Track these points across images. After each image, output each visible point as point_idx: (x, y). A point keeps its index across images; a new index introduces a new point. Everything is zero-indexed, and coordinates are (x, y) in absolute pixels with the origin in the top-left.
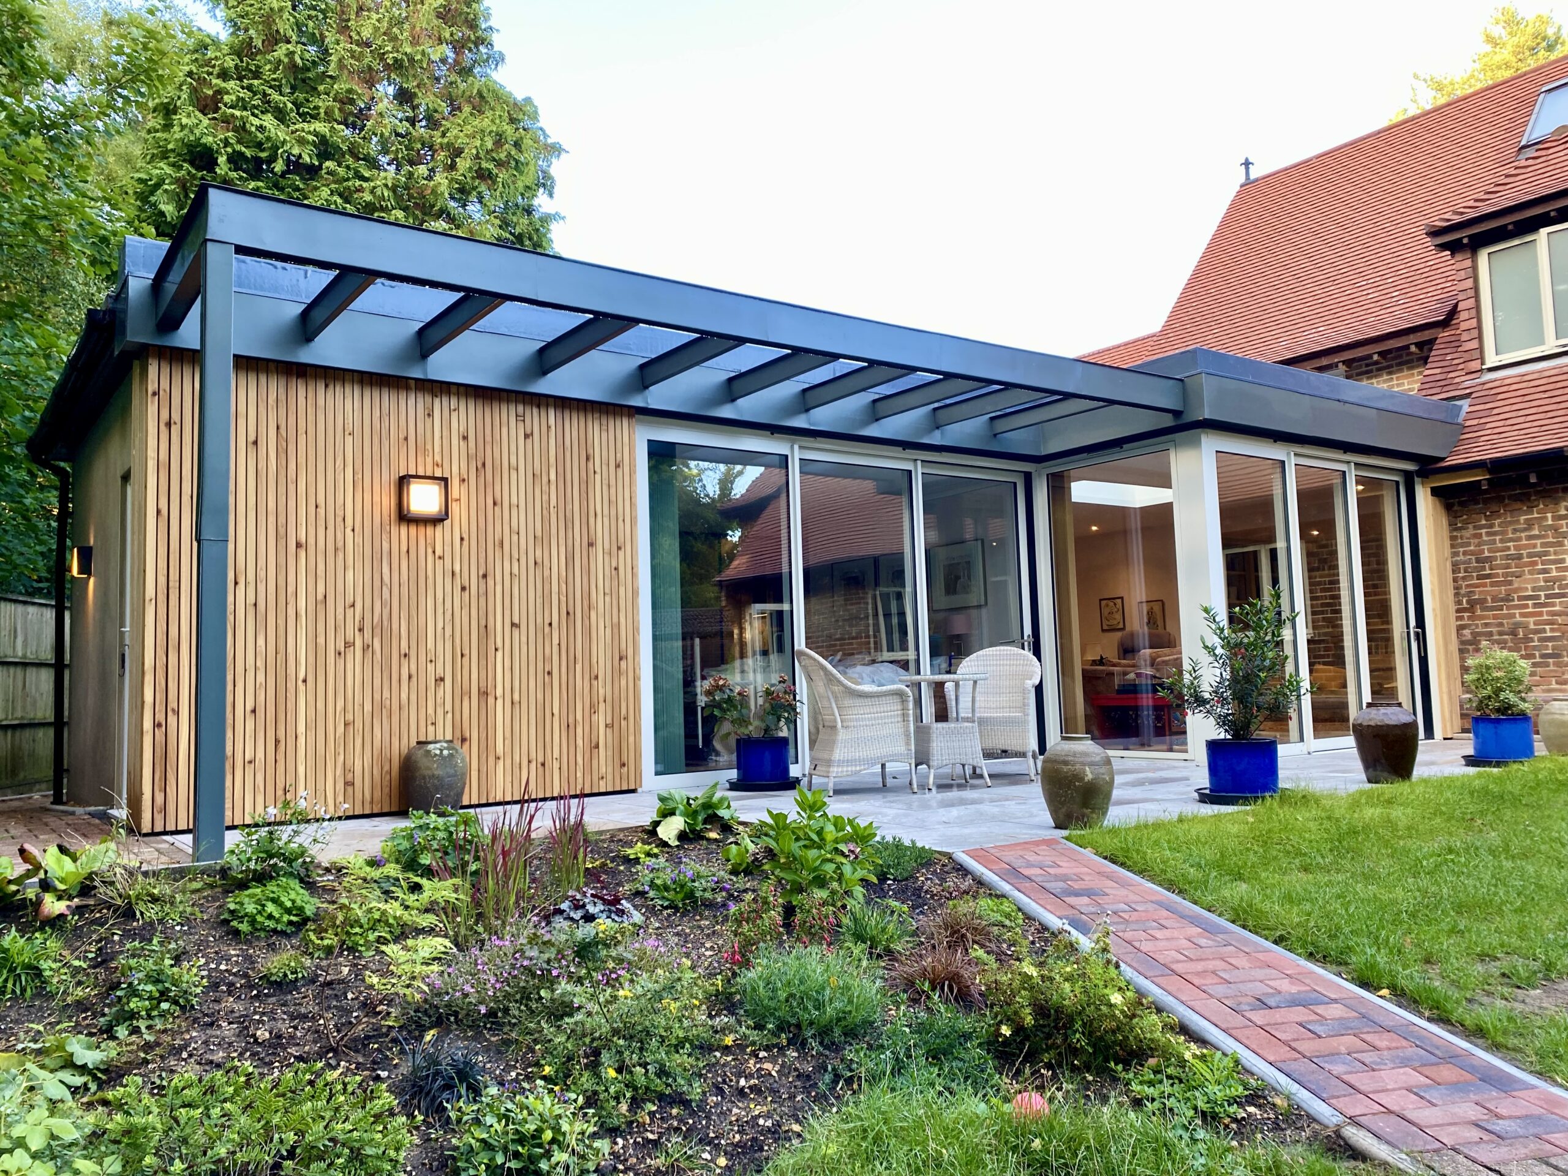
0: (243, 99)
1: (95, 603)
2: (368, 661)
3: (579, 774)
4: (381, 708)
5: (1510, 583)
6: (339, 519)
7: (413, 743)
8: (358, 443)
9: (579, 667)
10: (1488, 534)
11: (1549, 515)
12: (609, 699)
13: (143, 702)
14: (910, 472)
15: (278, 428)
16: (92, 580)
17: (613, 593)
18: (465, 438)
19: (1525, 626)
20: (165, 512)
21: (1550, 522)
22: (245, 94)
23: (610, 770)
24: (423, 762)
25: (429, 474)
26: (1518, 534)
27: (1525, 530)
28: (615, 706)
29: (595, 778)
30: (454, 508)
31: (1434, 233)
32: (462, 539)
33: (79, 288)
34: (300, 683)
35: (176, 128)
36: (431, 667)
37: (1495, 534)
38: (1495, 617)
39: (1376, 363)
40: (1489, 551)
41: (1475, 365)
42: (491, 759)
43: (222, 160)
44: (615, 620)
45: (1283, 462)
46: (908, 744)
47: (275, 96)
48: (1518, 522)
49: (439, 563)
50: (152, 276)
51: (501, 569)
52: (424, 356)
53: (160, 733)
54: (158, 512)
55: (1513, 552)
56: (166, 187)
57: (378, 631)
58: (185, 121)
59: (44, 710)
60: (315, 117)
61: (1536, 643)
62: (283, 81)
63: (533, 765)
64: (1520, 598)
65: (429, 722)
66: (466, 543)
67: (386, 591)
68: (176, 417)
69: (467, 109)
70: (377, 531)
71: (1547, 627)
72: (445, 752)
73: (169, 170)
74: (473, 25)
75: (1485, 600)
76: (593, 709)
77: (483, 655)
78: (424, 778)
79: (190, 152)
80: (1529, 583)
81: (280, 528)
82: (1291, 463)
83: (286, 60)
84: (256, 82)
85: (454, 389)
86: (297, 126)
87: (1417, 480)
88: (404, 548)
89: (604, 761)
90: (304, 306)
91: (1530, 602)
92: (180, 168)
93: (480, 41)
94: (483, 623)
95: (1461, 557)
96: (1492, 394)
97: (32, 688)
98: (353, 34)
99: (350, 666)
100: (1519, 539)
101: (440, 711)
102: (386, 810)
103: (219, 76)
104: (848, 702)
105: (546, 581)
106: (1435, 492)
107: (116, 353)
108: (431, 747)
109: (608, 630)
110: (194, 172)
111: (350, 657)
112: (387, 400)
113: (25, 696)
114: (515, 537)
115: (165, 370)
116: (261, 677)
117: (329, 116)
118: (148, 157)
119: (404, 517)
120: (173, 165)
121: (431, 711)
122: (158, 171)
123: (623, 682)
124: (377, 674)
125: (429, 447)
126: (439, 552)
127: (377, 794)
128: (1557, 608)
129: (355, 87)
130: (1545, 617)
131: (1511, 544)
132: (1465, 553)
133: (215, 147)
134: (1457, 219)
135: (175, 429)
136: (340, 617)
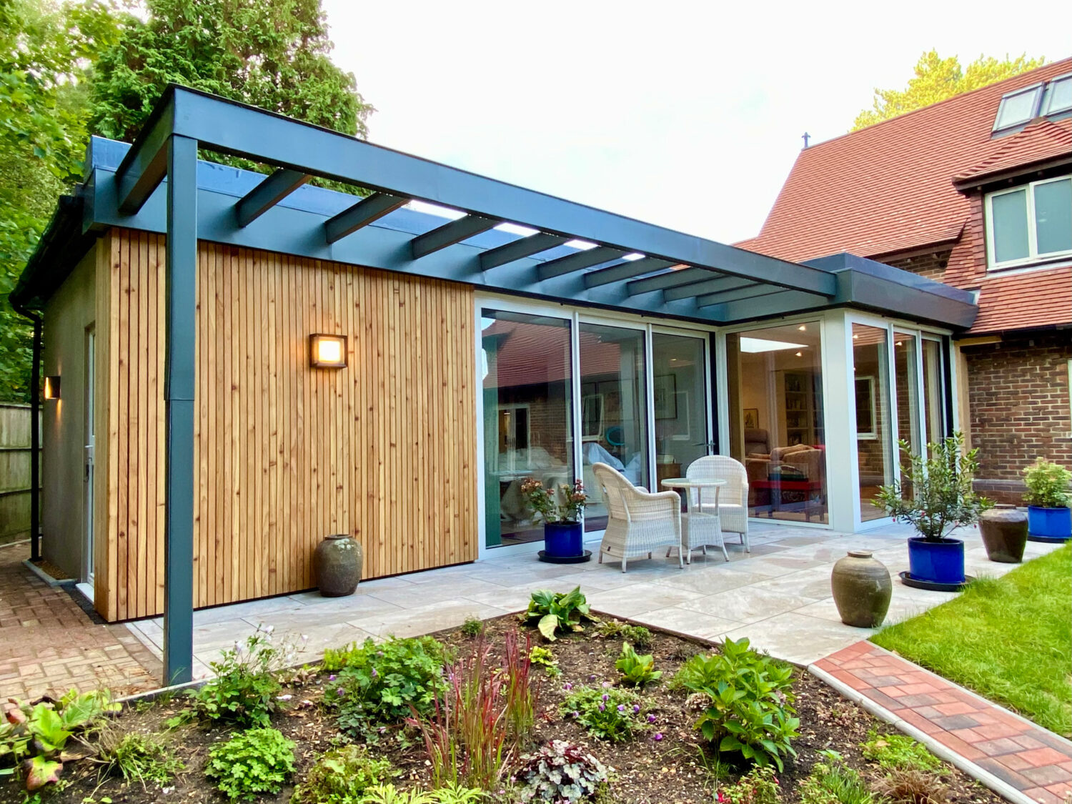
0: (160, 62)
1: (63, 419)
2: (287, 475)
3: (437, 553)
4: (296, 511)
5: (1009, 409)
6: (265, 368)
7: (321, 539)
8: (279, 306)
9: (436, 474)
10: (995, 377)
11: (1038, 367)
12: (456, 497)
13: (108, 517)
14: (644, 331)
15: (216, 295)
16: (60, 402)
17: (459, 420)
18: (358, 305)
19: (1019, 437)
20: (125, 362)
21: (1038, 372)
22: (161, 58)
23: (457, 548)
24: (332, 555)
25: (332, 332)
26: (1016, 379)
27: (1020, 376)
28: (460, 503)
29: (447, 554)
30: (350, 357)
31: (958, 183)
32: (355, 382)
33: (47, 186)
34: (235, 495)
35: (114, 79)
36: (333, 478)
37: (1000, 377)
38: (998, 431)
39: (909, 264)
40: (996, 388)
41: (982, 269)
42: (376, 544)
43: (146, 102)
44: (461, 439)
45: (886, 330)
46: (677, 533)
47: (183, 61)
48: (1016, 371)
49: (339, 400)
50: (115, 169)
51: (383, 404)
52: (329, 242)
53: (123, 541)
54: (120, 362)
55: (1011, 390)
56: (107, 119)
57: (294, 453)
58: (120, 74)
59: (24, 482)
60: (210, 77)
61: (1026, 448)
62: (188, 51)
63: (405, 547)
64: (1015, 420)
65: (332, 520)
66: (358, 384)
67: (300, 421)
68: (134, 285)
69: (312, 77)
70: (293, 375)
71: (1034, 439)
72: (349, 547)
73: (108, 108)
74: (314, 23)
75: (992, 420)
76: (446, 505)
77: (370, 467)
78: (333, 567)
79: (123, 96)
80: (1022, 410)
81: (218, 374)
82: (892, 331)
83: (190, 37)
84: (169, 51)
85: (349, 268)
86: (198, 82)
87: (951, 342)
88: (314, 388)
89: (453, 542)
90: (237, 200)
91: (1022, 422)
92: (116, 106)
93: (318, 33)
94: (370, 444)
95: (976, 392)
96: (994, 288)
97: (14, 467)
98: (235, 22)
99: (273, 480)
100: (1017, 382)
101: (340, 512)
102: (300, 589)
103: (143, 46)
104: (637, 504)
105: (414, 413)
106: (963, 350)
107: (85, 230)
108: (337, 542)
109: (456, 447)
110: (126, 109)
111: (273, 474)
112: (299, 275)
113: (9, 472)
114: (393, 380)
115: (125, 248)
116: (204, 493)
117: (219, 76)
118: (94, 99)
119: (313, 365)
120: (111, 104)
121: (333, 511)
122: (101, 108)
123: (466, 484)
124: (294, 486)
125: (332, 312)
126: (339, 392)
127: (293, 578)
128: (1041, 427)
129: (237, 58)
130: (1033, 432)
131: (1011, 385)
132: (979, 389)
133: (141, 93)
134: (974, 175)
135: (134, 295)
136: (266, 442)
